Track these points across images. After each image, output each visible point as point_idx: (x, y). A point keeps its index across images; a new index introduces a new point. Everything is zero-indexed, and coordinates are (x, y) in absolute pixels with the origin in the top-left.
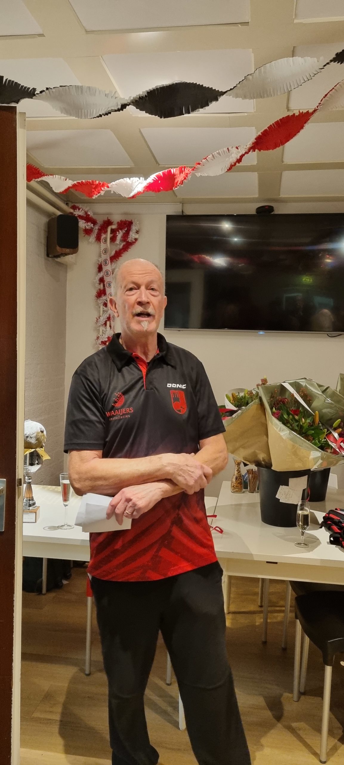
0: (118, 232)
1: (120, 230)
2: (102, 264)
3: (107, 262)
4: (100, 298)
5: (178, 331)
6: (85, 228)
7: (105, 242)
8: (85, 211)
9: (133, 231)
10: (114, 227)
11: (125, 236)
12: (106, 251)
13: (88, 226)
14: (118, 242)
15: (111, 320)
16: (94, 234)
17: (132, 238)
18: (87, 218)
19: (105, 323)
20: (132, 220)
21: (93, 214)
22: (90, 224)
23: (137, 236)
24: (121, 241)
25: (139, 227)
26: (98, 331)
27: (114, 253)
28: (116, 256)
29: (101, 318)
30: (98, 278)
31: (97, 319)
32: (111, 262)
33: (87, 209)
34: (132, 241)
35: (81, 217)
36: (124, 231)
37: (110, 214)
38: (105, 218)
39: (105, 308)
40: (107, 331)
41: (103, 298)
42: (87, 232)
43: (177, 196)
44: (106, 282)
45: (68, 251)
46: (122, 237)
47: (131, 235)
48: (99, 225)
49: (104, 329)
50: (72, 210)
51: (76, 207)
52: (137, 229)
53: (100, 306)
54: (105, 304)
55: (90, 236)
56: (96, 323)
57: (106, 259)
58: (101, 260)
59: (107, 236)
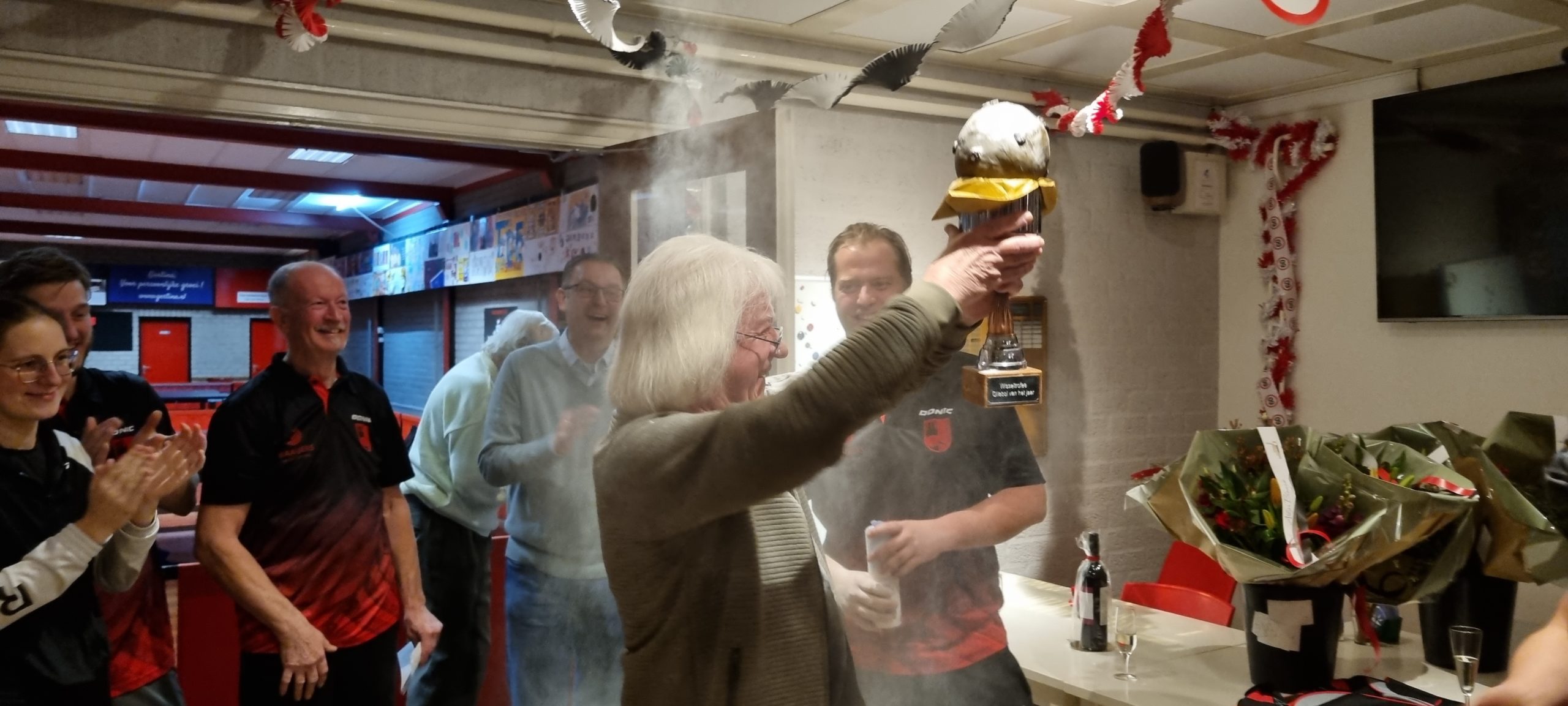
0: (1290, 147)
2: (1267, 208)
3: (1273, 203)
4: (1265, 269)
5: (1410, 322)
6: (1232, 149)
7: (1272, 166)
8: (1231, 120)
9: (1318, 140)
10: (1287, 137)
11: (1305, 151)
12: (1272, 183)
13: (1237, 144)
14: (1294, 164)
15: (1285, 308)
16: (1252, 156)
17: (1317, 153)
18: (1234, 131)
19: (1276, 314)
20: (1315, 121)
21: (1252, 119)
22: (1243, 141)
23: (1328, 147)
24: (1299, 161)
25: (1331, 130)
26: (1266, 327)
27: (1286, 184)
28: (1290, 191)
29: (1267, 305)
30: (1262, 232)
31: (1261, 307)
32: (1280, 202)
33: (1236, 116)
34: (1320, 157)
35: (1221, 132)
36: (1302, 143)
37: (1285, 114)
38: (1273, 123)
39: (1275, 285)
40: (1278, 328)
41: (1270, 267)
42: (1239, 154)
43: (1389, 62)
44: (1272, 239)
45: (1160, 200)
46: (1299, 154)
47: (1314, 149)
48: (1261, 138)
49: (1275, 324)
50: (1209, 123)
51: (1214, 116)
52: (1326, 135)
53: (1268, 282)
54: (1275, 279)
55: (1246, 160)
56: (1263, 313)
57: (1271, 198)
58: (1264, 200)
59: (1274, 156)
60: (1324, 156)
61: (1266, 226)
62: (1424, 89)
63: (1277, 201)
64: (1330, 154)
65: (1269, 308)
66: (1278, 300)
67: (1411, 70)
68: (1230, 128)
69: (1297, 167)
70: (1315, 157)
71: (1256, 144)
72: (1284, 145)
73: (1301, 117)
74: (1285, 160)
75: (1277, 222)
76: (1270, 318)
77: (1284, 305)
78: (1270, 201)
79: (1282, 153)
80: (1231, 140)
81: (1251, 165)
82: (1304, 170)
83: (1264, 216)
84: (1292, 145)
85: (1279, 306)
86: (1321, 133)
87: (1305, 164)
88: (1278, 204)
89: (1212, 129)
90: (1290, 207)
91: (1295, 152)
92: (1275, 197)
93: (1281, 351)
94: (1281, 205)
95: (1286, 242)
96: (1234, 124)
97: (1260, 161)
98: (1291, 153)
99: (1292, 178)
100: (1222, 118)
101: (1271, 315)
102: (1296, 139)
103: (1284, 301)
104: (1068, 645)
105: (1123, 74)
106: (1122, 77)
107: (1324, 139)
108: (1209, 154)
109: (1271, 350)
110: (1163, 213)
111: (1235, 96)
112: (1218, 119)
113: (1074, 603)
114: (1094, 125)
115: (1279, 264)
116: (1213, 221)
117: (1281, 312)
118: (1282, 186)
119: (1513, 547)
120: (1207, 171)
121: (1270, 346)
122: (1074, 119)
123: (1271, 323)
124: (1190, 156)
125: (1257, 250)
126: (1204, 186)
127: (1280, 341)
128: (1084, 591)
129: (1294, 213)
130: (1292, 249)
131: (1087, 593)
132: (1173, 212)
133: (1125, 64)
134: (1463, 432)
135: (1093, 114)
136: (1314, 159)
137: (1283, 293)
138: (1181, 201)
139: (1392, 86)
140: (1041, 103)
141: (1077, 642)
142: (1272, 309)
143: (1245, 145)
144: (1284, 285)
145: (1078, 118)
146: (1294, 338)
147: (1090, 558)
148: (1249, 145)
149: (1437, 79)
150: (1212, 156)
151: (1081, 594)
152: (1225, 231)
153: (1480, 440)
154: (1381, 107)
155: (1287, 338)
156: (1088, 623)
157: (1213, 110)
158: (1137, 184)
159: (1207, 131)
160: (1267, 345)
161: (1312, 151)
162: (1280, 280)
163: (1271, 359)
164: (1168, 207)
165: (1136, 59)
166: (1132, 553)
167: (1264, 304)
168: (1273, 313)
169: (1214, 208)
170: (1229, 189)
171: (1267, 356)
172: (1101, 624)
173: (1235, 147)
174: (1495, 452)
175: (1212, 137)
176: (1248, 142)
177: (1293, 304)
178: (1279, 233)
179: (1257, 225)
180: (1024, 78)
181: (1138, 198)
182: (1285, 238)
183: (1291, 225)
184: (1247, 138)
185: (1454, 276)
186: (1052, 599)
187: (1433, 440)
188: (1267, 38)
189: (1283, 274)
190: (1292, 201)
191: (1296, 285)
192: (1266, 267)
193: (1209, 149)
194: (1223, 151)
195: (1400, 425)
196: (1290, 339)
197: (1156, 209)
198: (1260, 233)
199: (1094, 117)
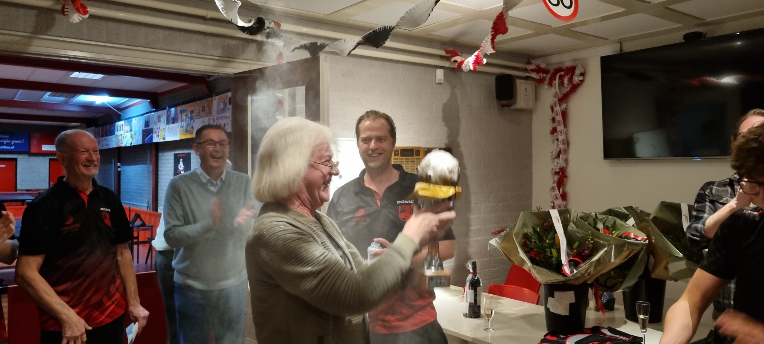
0: (564, 78)
1: (566, 76)
2: (553, 106)
3: (556, 104)
4: (553, 135)
5: (618, 160)
6: (538, 78)
7: (556, 87)
8: (537, 65)
9: (576, 75)
10: (562, 73)
11: (571, 80)
12: (556, 95)
13: (540, 76)
14: (566, 86)
15: (562, 153)
16: (547, 82)
17: (576, 81)
18: (539, 70)
19: (558, 156)
20: (575, 66)
21: (547, 65)
22: (542, 75)
23: (581, 78)
24: (568, 84)
25: (582, 70)
26: (554, 162)
27: (562, 95)
28: (564, 98)
29: (554, 152)
30: (552, 118)
31: (552, 153)
32: (559, 104)
33: (539, 63)
34: (577, 83)
35: (533, 71)
36: (569, 76)
37: (562, 63)
38: (556, 67)
39: (558, 143)
40: (559, 163)
41: (555, 134)
42: (541, 81)
43: (608, 39)
44: (556, 121)
45: (505, 102)
46: (568, 81)
47: (575, 79)
48: (551, 73)
49: (558, 161)
50: (527, 66)
51: (529, 63)
52: (580, 73)
53: (554, 141)
54: (558, 140)
55: (544, 84)
56: (552, 156)
57: (555, 102)
58: (552, 103)
59: (556, 82)
60: (579, 82)
61: (554, 115)
62: (623, 52)
63: (558, 103)
64: (582, 81)
65: (555, 153)
66: (559, 150)
67: (617, 43)
68: (536, 69)
69: (567, 88)
70: (575, 83)
71: (549, 76)
72: (561, 77)
73: (568, 64)
74: (561, 84)
75: (558, 113)
76: (556, 158)
77: (562, 152)
78: (555, 103)
79: (560, 81)
80: (537, 74)
81: (546, 87)
82: (570, 89)
83: (553, 110)
84: (565, 77)
85: (560, 152)
86: (578, 72)
87: (572, 86)
88: (558, 105)
89: (528, 69)
90: (564, 106)
91: (566, 81)
92: (557, 101)
93: (560, 174)
94: (560, 105)
95: (562, 122)
96: (538, 66)
97: (550, 84)
98: (564, 81)
99: (565, 92)
100: (533, 64)
101: (556, 156)
102: (567, 74)
103: (562, 150)
104: (462, 315)
105: (486, 42)
106: (485, 44)
107: (579, 74)
108: (527, 81)
109: (556, 173)
110: (505, 108)
111: (537, 54)
112: (531, 64)
113: (465, 295)
114: (473, 66)
115: (559, 133)
116: (529, 112)
117: (561, 155)
118: (560, 96)
119: (663, 264)
120: (526, 89)
121: (556, 171)
122: (464, 63)
123: (556, 160)
124: (518, 81)
125: (549, 126)
126: (525, 96)
127: (560, 169)
128: (470, 289)
129: (566, 109)
130: (565, 126)
131: (471, 290)
132: (512, 108)
133: (487, 37)
134: (641, 211)
135: (472, 61)
136: (575, 84)
137: (561, 146)
138: (515, 102)
139: (609, 50)
140: (449, 55)
141: (466, 314)
142: (556, 154)
143: (543, 77)
144: (562, 142)
145: (466, 63)
146: (566, 168)
147: (472, 273)
148: (545, 77)
149: (629, 47)
150: (528, 82)
151: (468, 290)
152: (535, 117)
153: (649, 215)
154: (605, 60)
155: (563, 168)
156: (471, 305)
157: (529, 60)
158: (494, 95)
159: (526, 70)
160: (554, 171)
161: (574, 80)
162: (560, 140)
163: (556, 178)
164: (509, 106)
165: (492, 35)
166: (493, 271)
167: (553, 151)
168: (557, 156)
169: (530, 106)
170: (536, 97)
171: (555, 176)
172: (478, 305)
173: (539, 78)
174: (656, 220)
175: (528, 72)
176: (545, 75)
177: (566, 151)
178: (559, 118)
179: (549, 115)
180: (441, 43)
181: (495, 102)
182: (562, 121)
183: (564, 114)
184: (544, 73)
185: (638, 139)
186: (455, 293)
187: (628, 215)
188: (552, 27)
189: (561, 138)
190: (565, 103)
191: (567, 143)
192: (554, 134)
193: (527, 78)
194: (533, 79)
195: (613, 208)
196: (565, 167)
197: (503, 106)
198: (551, 118)
199: (473, 62)
